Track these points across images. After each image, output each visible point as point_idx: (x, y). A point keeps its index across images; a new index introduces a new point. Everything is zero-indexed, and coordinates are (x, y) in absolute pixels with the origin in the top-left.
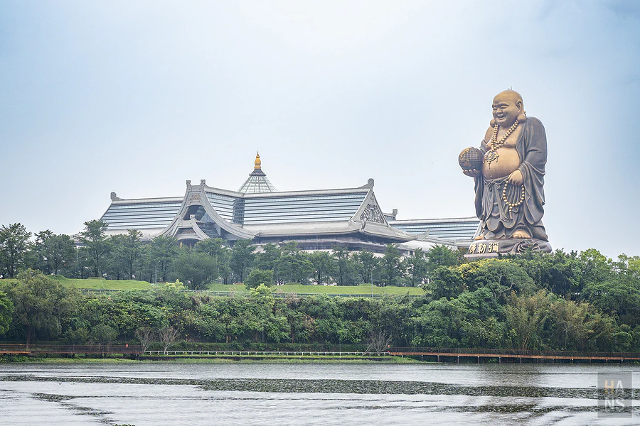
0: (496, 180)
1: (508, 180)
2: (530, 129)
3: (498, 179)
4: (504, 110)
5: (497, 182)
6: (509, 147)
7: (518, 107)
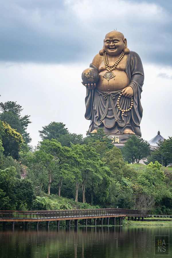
0: (112, 92)
1: (121, 93)
2: (134, 59)
3: (114, 92)
4: (116, 44)
5: (113, 94)
6: (120, 70)
7: (124, 42)
